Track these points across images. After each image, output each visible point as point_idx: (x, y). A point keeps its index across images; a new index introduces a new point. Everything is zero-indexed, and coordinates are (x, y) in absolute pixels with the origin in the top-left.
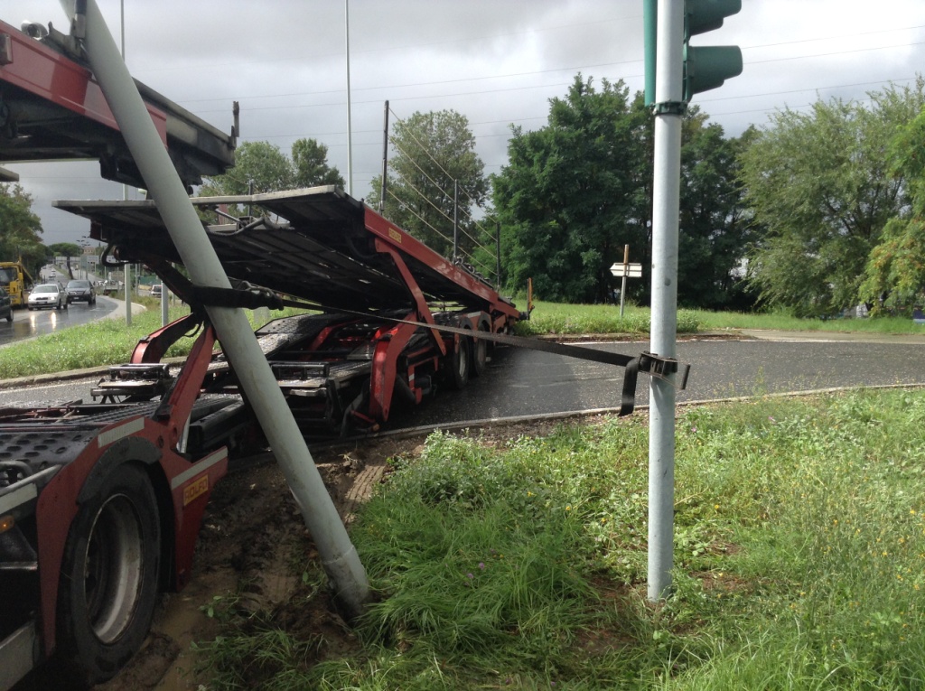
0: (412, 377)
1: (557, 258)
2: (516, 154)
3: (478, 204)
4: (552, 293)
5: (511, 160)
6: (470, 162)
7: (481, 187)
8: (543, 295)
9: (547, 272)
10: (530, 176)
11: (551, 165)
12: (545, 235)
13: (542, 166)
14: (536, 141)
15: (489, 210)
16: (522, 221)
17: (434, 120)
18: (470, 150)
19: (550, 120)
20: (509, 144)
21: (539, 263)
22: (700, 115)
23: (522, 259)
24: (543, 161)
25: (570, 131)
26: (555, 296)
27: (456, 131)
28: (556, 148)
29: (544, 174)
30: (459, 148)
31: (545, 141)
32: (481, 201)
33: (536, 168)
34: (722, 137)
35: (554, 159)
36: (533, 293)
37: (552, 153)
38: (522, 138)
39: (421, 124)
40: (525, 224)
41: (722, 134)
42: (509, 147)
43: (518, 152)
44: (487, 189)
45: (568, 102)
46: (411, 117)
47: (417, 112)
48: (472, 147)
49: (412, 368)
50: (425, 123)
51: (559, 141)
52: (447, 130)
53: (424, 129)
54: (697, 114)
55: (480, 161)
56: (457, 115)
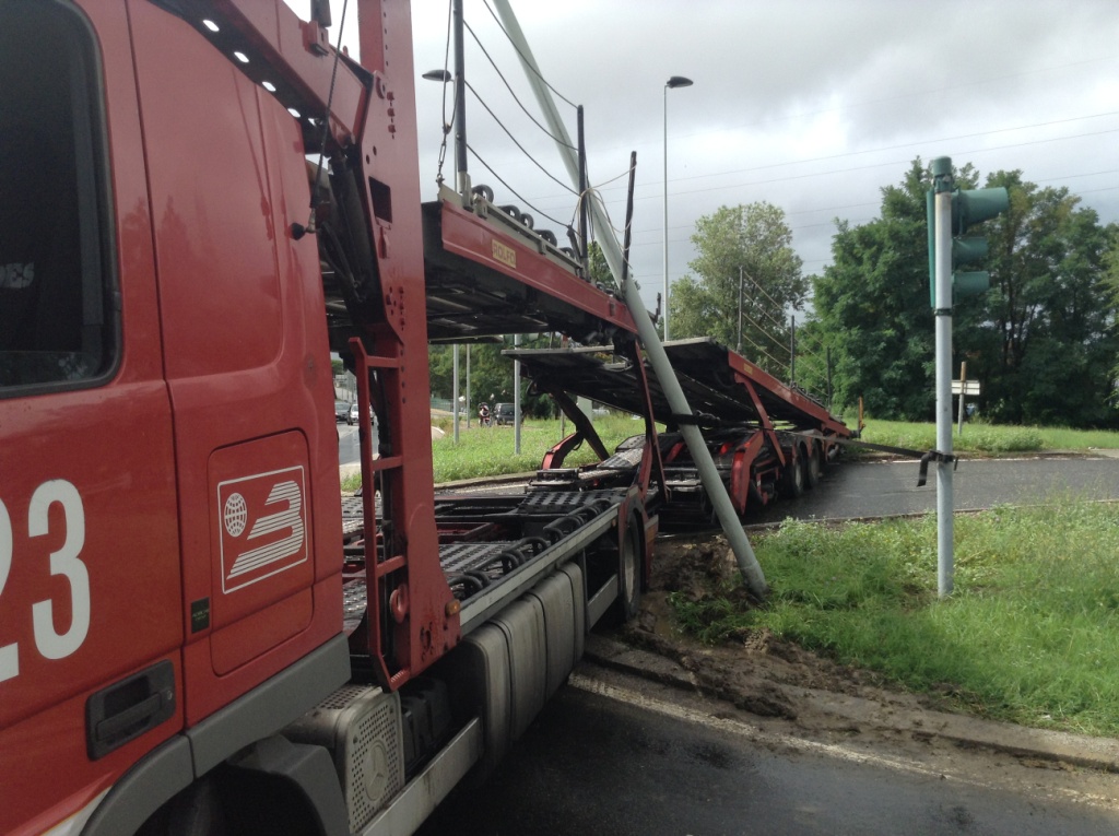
0: (759, 483)
1: (893, 370)
2: (841, 252)
3: (795, 307)
4: (888, 409)
5: (835, 258)
6: (785, 261)
7: (799, 287)
8: (877, 412)
9: (881, 385)
10: (858, 277)
11: (885, 263)
12: (878, 343)
13: (874, 264)
14: (866, 237)
15: (809, 315)
16: (850, 328)
17: (743, 214)
18: (786, 246)
19: (883, 212)
20: (834, 240)
21: (872, 375)
22: (1070, 197)
23: (850, 372)
24: (874, 259)
25: (907, 224)
26: (891, 412)
27: (769, 225)
28: (890, 243)
29: (876, 273)
30: (773, 244)
31: (877, 236)
32: (799, 304)
33: (866, 266)
34: (1096, 224)
35: (889, 256)
36: (865, 410)
37: (886, 249)
38: (850, 233)
39: (728, 220)
40: (854, 331)
41: (1097, 220)
42: (834, 244)
43: (845, 250)
44: (806, 290)
45: (904, 190)
46: (717, 212)
47: (724, 207)
48: (788, 242)
49: (759, 476)
50: (732, 218)
51: (895, 235)
52: (758, 224)
53: (731, 226)
54: (1066, 197)
55: (797, 258)
56: (771, 207)
